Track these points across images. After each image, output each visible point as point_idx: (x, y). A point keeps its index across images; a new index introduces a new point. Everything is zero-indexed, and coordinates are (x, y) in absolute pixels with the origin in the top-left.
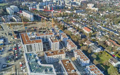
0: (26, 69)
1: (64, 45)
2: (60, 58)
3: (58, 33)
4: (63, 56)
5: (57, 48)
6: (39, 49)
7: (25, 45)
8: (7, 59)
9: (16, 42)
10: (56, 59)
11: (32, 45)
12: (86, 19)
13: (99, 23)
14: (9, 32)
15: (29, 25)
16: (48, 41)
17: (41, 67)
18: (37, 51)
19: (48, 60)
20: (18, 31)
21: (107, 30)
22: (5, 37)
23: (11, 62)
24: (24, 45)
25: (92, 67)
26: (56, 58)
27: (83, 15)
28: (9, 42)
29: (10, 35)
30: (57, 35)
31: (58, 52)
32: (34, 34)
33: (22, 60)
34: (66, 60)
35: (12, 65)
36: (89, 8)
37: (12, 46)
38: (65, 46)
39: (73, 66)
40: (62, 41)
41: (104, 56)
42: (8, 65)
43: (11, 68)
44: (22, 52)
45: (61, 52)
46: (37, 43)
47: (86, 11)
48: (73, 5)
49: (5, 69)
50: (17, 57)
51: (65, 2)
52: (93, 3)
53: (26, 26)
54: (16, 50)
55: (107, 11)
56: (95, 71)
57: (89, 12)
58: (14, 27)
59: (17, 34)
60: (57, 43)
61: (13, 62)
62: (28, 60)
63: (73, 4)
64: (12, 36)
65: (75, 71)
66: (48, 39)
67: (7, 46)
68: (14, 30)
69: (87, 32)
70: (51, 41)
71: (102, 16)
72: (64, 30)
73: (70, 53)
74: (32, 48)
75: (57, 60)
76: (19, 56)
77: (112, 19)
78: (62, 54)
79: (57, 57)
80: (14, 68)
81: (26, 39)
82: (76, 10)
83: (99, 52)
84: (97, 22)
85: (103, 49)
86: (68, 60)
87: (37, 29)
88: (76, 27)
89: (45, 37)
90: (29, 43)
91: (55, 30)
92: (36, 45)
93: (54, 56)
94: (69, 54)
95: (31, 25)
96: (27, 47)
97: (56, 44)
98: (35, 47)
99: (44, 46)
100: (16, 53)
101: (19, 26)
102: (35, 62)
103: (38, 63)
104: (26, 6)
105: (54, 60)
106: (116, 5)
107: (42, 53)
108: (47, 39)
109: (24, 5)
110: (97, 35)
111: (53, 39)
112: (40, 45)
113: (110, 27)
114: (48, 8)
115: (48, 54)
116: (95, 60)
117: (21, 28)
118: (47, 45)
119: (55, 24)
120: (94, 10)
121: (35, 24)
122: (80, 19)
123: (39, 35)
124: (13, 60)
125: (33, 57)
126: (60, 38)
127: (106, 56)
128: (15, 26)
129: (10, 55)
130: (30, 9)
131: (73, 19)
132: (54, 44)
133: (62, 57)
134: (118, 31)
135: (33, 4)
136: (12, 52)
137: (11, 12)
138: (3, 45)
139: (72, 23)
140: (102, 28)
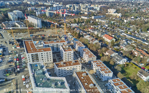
0: (30, 84)
1: (79, 55)
2: (74, 70)
3: (72, 42)
4: (78, 68)
5: (70, 58)
6: (48, 60)
7: (30, 54)
8: (6, 71)
9: (18, 51)
10: (69, 72)
11: (39, 54)
12: (107, 26)
13: (122, 31)
14: (10, 40)
15: (35, 33)
16: (59, 51)
17: (49, 80)
18: (44, 62)
19: (59, 73)
20: (22, 39)
21: (134, 38)
22: (5, 46)
23: (10, 76)
24: (28, 54)
25: (116, 80)
26: (69, 70)
27: (103, 21)
28: (10, 51)
29: (11, 44)
30: (71, 44)
31: (72, 63)
32: (42, 43)
33: (25, 73)
34: (83, 73)
35: (12, 79)
36: (110, 13)
37: (13, 57)
38: (80, 57)
39: (91, 79)
40: (76, 51)
41: (130, 68)
42: (6, 79)
43: (11, 83)
44: (25, 63)
45: (76, 63)
46: (45, 51)
47: (106, 17)
48: (91, 11)
49: (2, 84)
50: (18, 69)
51: (80, 6)
52: (114, 9)
53: (32, 33)
54: (18, 61)
55: (133, 17)
56: (121, 86)
57: (110, 18)
58: (17, 35)
59: (20, 42)
60: (70, 52)
61: (13, 76)
62: (32, 72)
63: (90, 9)
64: (13, 45)
65: (94, 85)
66: (60, 49)
67: (7, 56)
68: (16, 37)
69: (109, 40)
70: (63, 49)
71: (127, 22)
72: (79, 38)
73: (88, 65)
74: (38, 58)
75: (71, 73)
76: (22, 68)
77: (139, 25)
78: (77, 66)
79: (71, 69)
80: (15, 82)
81: (31, 47)
82: (94, 15)
83: (124, 63)
84: (120, 29)
85: (129, 60)
86: (85, 72)
87: (45, 37)
88: (95, 34)
89: (56, 45)
90: (35, 52)
91: (68, 38)
92: (43, 55)
93: (66, 68)
94: (86, 66)
95: (38, 32)
96: (33, 56)
97: (69, 54)
98: (42, 57)
99: (54, 56)
100: (18, 64)
101: (23, 34)
102: (41, 74)
103: (46, 76)
104: (33, 11)
105: (66, 73)
106: (143, 11)
107: (51, 64)
108: (58, 49)
109: (30, 10)
110: (121, 44)
111: (65, 47)
112: (49, 54)
113: (137, 35)
114: (59, 14)
115: (58, 65)
116: (120, 73)
117: (25, 35)
118: (57, 55)
119: (68, 32)
120: (116, 16)
121: (43, 31)
122: (100, 26)
123: (48, 43)
124: (14, 73)
125: (39, 68)
126: (75, 48)
127: (133, 69)
128: (18, 33)
129: (9, 67)
130: (38, 15)
131: (90, 25)
132: (67, 53)
133: (76, 69)
134: (147, 39)
135: (41, 8)
136: (13, 64)
137: (13, 18)
138: (1, 55)
139: (90, 30)
140: (127, 35)
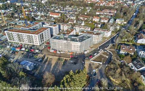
11: (43, 33)
12: (36, 7)
21: (68, 12)
24: (38, 35)
25: (96, 29)
27: (26, 4)
60: (56, 26)
69: (56, 16)
74: (43, 37)
89: (35, 27)
92: (46, 33)
110: (67, 16)
112: (48, 31)
136: (21, 52)
140: (60, 11)
